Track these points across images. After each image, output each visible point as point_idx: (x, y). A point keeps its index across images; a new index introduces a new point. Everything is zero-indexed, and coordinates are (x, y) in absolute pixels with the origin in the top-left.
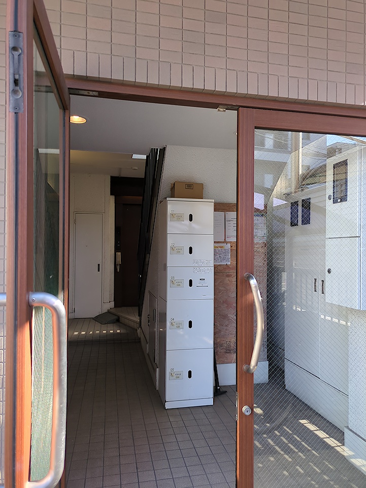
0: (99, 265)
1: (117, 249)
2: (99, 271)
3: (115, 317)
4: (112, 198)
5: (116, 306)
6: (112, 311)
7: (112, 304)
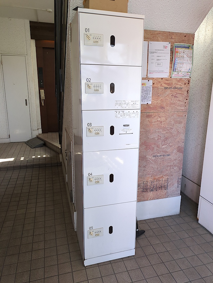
0: (26, 100)
1: (40, 87)
2: (26, 105)
3: (42, 142)
4: (33, 42)
5: (43, 132)
6: (40, 136)
7: (40, 131)
